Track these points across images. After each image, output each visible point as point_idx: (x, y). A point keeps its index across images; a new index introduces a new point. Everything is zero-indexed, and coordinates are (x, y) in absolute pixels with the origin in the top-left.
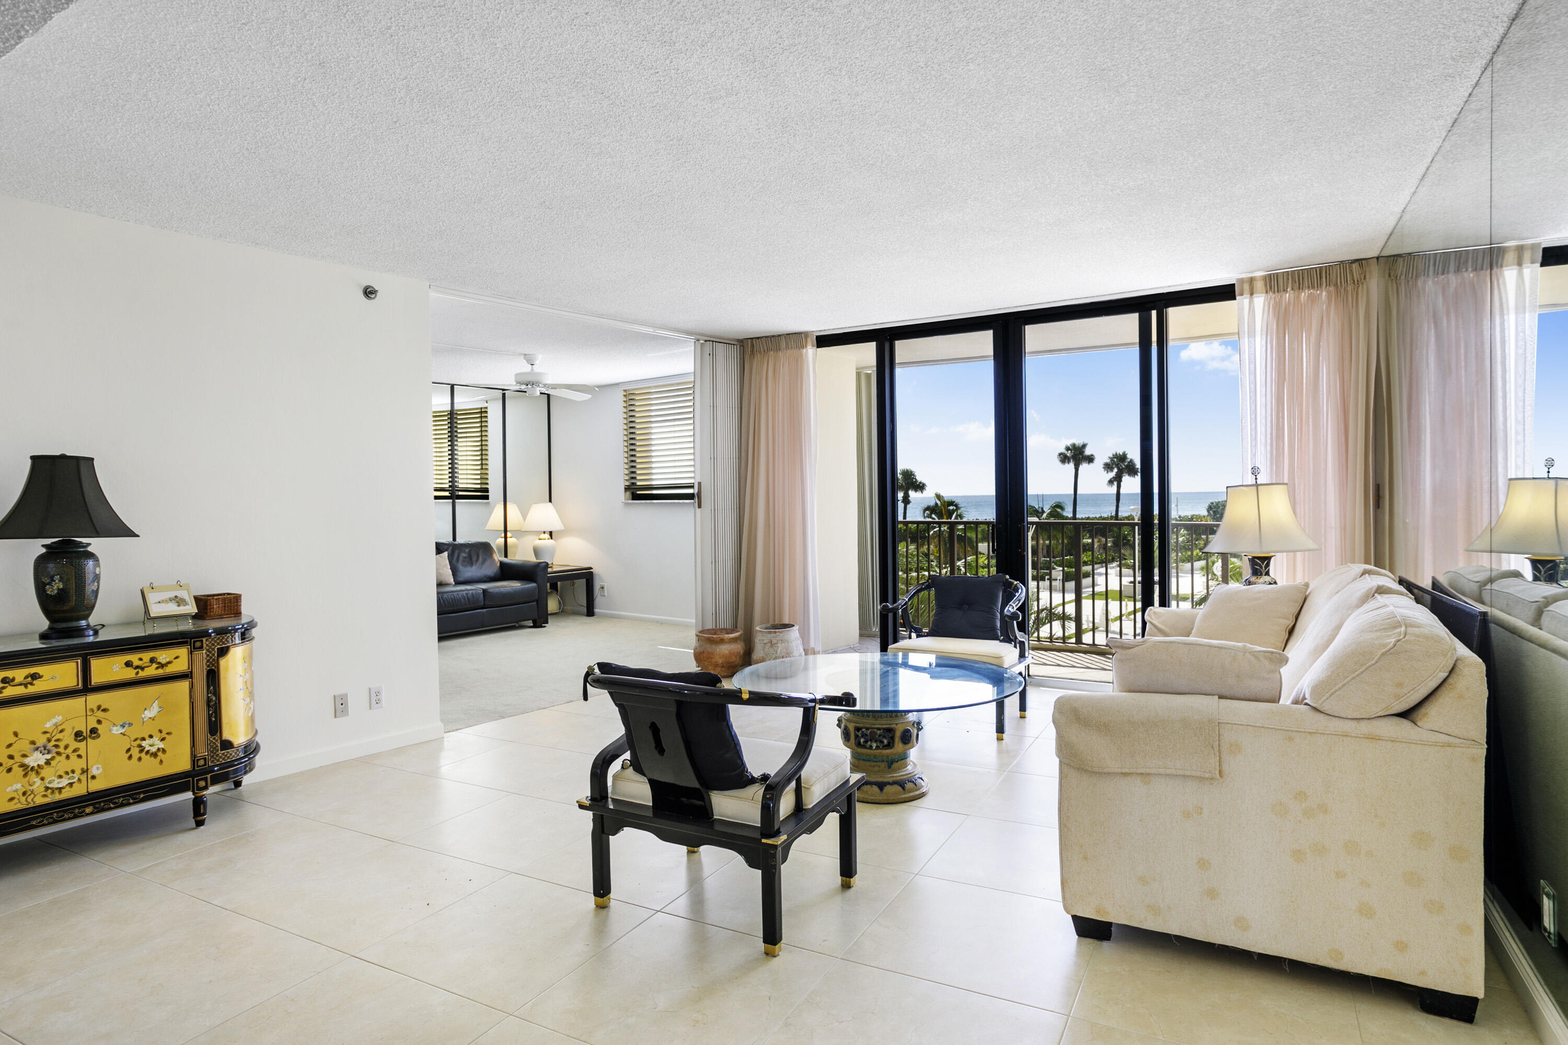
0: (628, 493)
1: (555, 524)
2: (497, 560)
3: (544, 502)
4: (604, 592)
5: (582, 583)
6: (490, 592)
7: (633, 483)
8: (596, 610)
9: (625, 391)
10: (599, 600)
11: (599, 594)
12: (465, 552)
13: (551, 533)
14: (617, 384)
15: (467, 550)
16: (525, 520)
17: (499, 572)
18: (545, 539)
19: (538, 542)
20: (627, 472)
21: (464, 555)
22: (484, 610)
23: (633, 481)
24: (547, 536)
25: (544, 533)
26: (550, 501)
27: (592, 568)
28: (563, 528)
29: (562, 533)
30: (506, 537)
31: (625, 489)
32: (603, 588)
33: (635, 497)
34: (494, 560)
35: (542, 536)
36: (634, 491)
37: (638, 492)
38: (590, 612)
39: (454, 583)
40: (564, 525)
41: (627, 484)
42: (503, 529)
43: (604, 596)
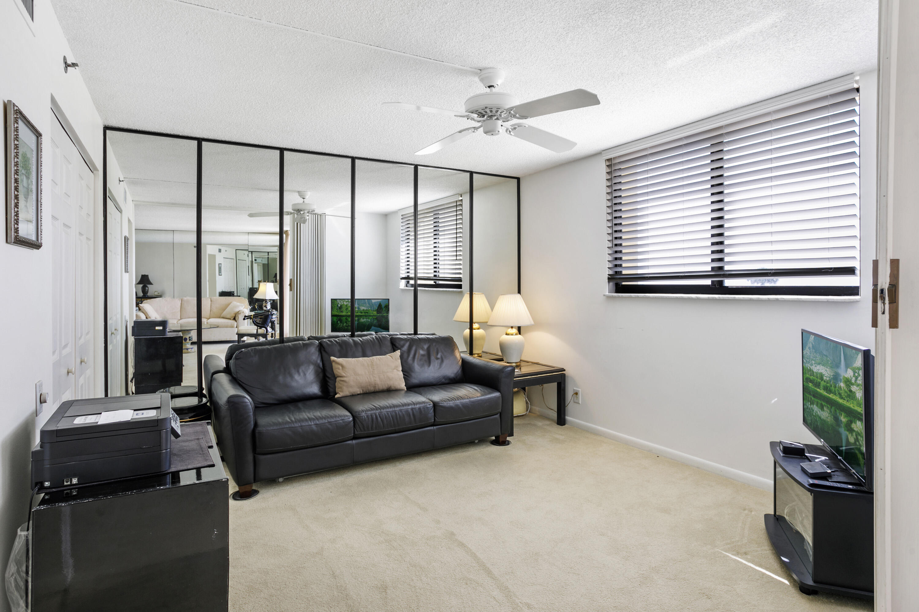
0: (611, 284)
1: (525, 319)
2: (459, 358)
3: (512, 293)
4: (577, 398)
5: (554, 386)
6: (442, 406)
7: (616, 272)
8: (568, 418)
9: (609, 160)
10: (571, 407)
11: (572, 401)
12: (423, 349)
13: (519, 329)
14: (598, 154)
15: (426, 347)
16: (492, 311)
17: (460, 371)
18: (512, 335)
19: (504, 338)
20: (610, 258)
21: (422, 352)
22: (435, 427)
23: (618, 269)
24: (515, 331)
25: (512, 327)
26: (519, 292)
27: (564, 370)
28: (533, 323)
29: (530, 328)
30: (471, 329)
31: (609, 278)
32: (576, 394)
33: (620, 289)
34: (456, 358)
35: (510, 331)
36: (618, 281)
37: (624, 283)
38: (561, 421)
39: (405, 388)
40: (534, 321)
41: (611, 272)
42: (469, 320)
43: (579, 404)
